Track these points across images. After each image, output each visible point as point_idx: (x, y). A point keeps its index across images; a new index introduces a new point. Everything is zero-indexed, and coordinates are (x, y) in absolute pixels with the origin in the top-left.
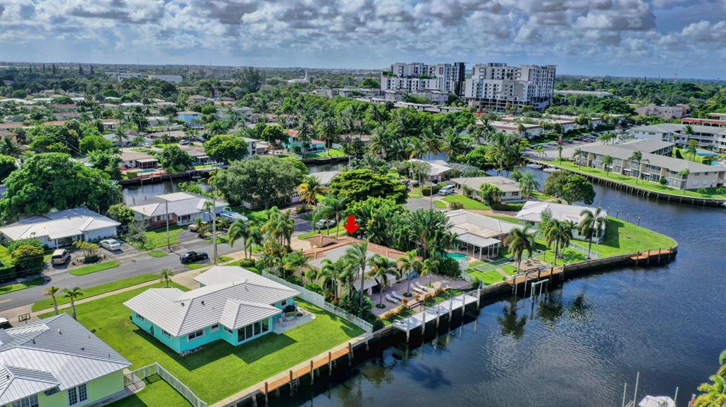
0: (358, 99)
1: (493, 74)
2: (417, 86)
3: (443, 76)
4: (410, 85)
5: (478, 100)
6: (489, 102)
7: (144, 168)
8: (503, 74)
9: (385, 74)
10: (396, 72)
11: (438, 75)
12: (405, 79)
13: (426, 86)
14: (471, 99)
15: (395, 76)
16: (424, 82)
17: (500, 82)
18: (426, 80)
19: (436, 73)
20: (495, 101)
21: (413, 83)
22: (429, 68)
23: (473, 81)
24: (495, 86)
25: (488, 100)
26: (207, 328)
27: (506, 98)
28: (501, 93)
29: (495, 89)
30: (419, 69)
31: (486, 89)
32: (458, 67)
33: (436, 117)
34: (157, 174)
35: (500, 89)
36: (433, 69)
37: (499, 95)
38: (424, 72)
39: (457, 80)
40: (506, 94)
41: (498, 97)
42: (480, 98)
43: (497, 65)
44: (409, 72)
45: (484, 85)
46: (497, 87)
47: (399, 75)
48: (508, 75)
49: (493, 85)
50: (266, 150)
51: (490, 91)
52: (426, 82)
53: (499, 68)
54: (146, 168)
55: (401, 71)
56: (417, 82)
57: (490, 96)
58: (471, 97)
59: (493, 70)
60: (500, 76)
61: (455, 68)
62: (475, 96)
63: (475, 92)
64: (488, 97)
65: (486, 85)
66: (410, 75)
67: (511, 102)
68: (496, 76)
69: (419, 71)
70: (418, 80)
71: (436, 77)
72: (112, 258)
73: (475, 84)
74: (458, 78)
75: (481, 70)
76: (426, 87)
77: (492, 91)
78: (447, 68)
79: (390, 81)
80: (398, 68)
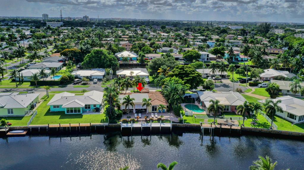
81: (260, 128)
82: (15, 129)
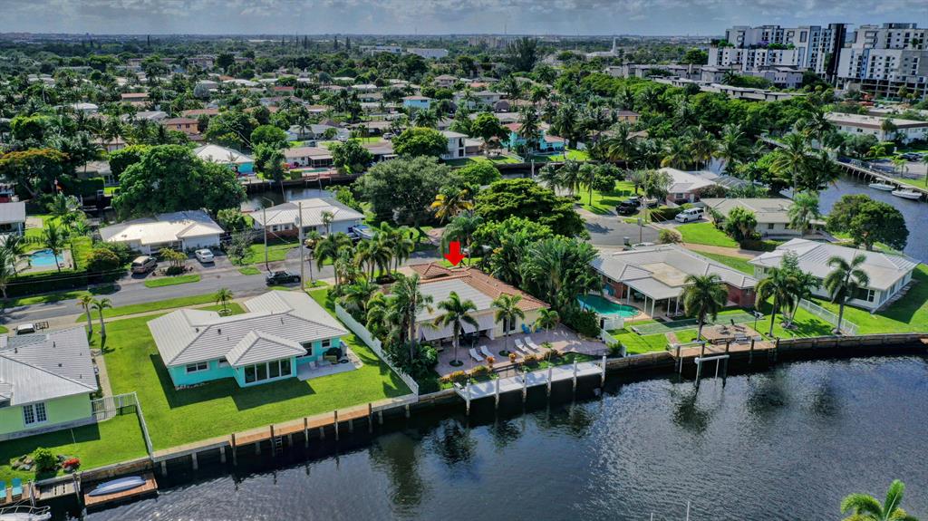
0: (658, 80)
1: (889, 41)
2: (763, 60)
3: (805, 45)
4: (753, 59)
5: (857, 81)
6: (877, 85)
7: (316, 167)
8: (906, 41)
9: (715, 43)
10: (734, 40)
11: (797, 44)
12: (746, 51)
13: (777, 60)
14: (848, 79)
15: (731, 45)
16: (775, 55)
17: (897, 55)
18: (778, 52)
19: (796, 41)
20: (886, 83)
21: (756, 56)
22: (785, 33)
23: (853, 52)
24: (888, 59)
25: (875, 81)
26: (212, 361)
27: (904, 78)
28: (897, 70)
29: (887, 65)
30: (770, 34)
31: (873, 64)
32: (834, 31)
33: (752, 107)
34: (326, 175)
35: (896, 63)
36: (791, 34)
37: (893, 74)
38: (777, 39)
39: (831, 51)
40: (905, 72)
41: (892, 77)
42: (862, 78)
43: (899, 26)
44: (754, 38)
45: (870, 58)
46: (891, 62)
47: (736, 44)
48: (915, 42)
49: (885, 58)
50: (480, 149)
51: (880, 67)
52: (778, 55)
53: (899, 31)
54: (319, 167)
55: (740, 39)
56: (764, 54)
57: (879, 75)
58: (847, 76)
59: (890, 35)
60: (901, 44)
61: (828, 32)
62: (854, 75)
63: (855, 68)
64: (875, 77)
65: (874, 58)
66: (754, 43)
67: (913, 85)
68: (893, 43)
69: (769, 39)
70: (766, 51)
71: (793, 47)
72: (198, 270)
73: (856, 57)
74: (832, 47)
75: (869, 35)
76: (777, 63)
77: (882, 67)
78: (813, 33)
79: (721, 53)
80: (737, 34)
81: (813, 336)
82: (99, 477)
